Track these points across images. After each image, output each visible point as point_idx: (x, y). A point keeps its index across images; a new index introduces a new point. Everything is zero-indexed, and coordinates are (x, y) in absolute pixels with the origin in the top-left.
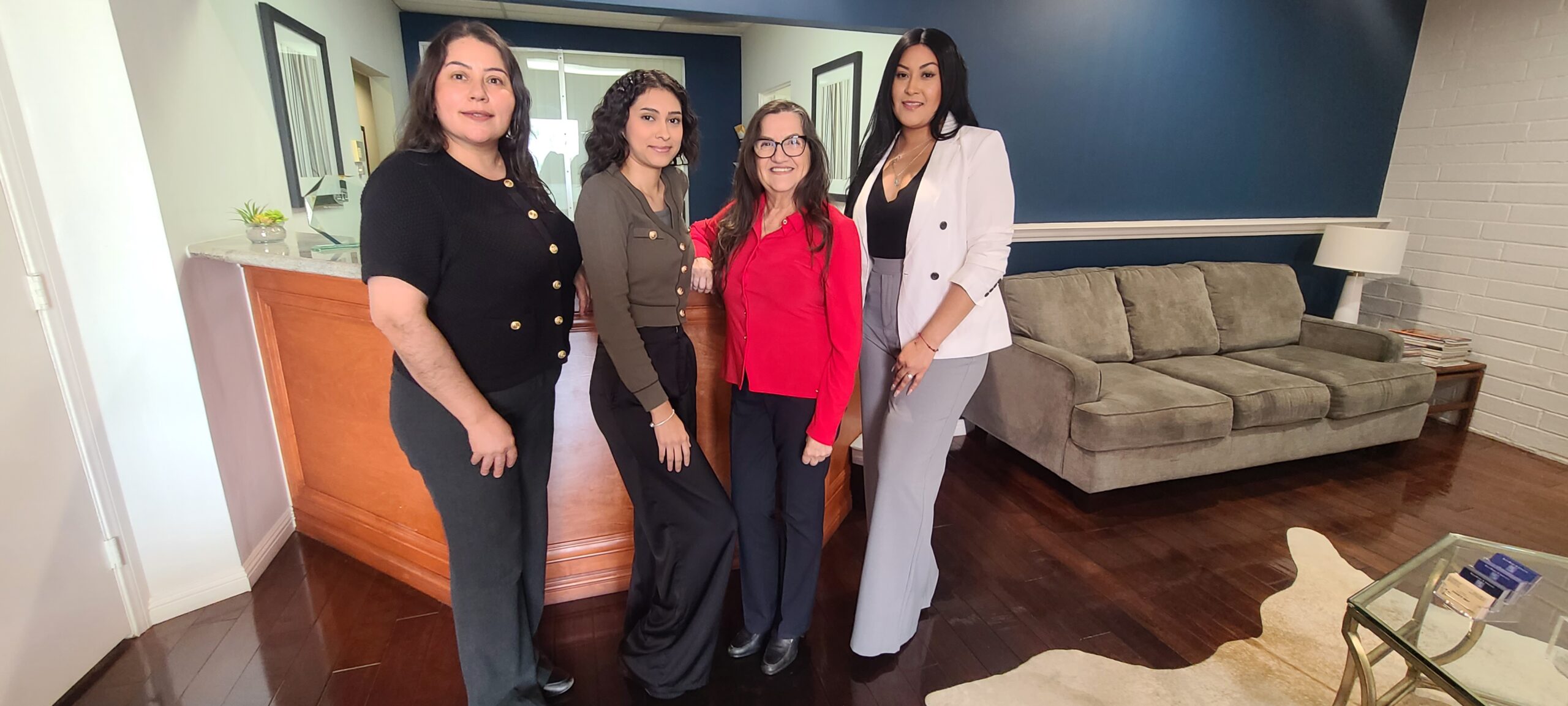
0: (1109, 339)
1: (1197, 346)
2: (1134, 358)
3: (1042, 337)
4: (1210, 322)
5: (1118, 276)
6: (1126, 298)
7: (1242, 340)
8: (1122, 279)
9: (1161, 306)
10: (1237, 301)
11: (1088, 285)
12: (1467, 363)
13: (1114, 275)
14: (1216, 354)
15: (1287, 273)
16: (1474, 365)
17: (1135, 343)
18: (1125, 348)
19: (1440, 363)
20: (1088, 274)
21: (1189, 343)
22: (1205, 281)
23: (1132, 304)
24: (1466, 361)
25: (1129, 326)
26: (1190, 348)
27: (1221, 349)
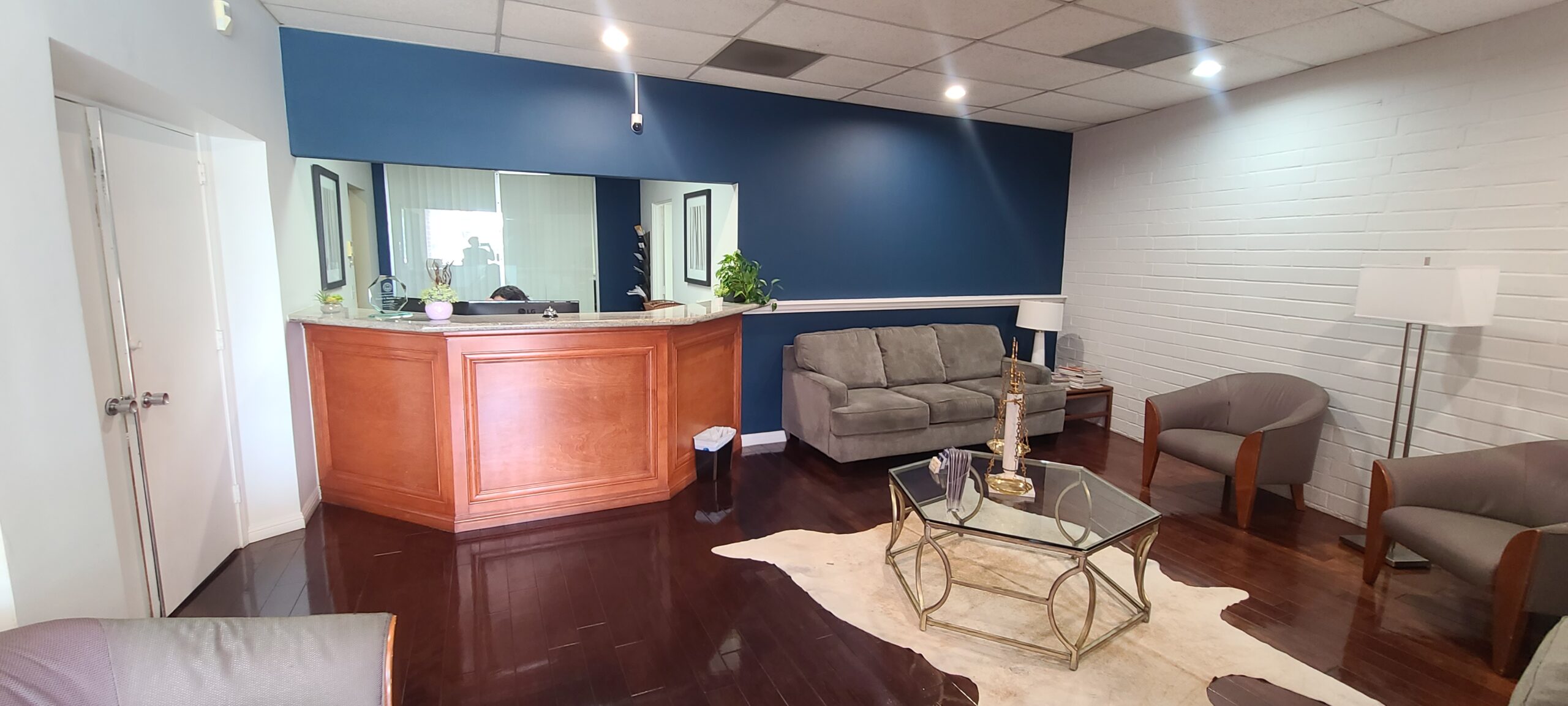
0: (868, 373)
1: (929, 377)
2: (888, 386)
3: (823, 371)
4: (937, 362)
5: (877, 333)
6: (882, 347)
7: (959, 374)
8: (880, 335)
9: (904, 352)
10: (957, 349)
11: (856, 338)
12: (1101, 387)
13: (874, 334)
14: (944, 383)
15: (994, 331)
16: (1105, 387)
17: (888, 376)
18: (880, 379)
19: (1084, 386)
20: (858, 333)
21: (924, 376)
22: (937, 336)
23: (886, 351)
24: (1101, 385)
25: (884, 365)
26: (924, 379)
27: (947, 380)
